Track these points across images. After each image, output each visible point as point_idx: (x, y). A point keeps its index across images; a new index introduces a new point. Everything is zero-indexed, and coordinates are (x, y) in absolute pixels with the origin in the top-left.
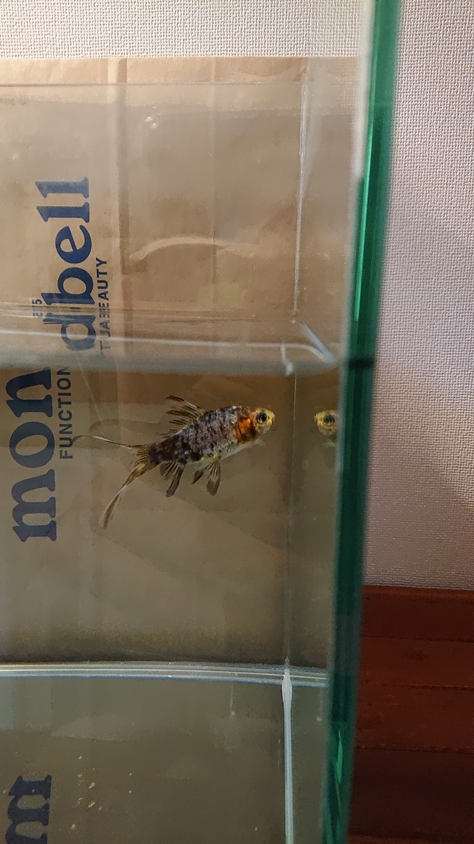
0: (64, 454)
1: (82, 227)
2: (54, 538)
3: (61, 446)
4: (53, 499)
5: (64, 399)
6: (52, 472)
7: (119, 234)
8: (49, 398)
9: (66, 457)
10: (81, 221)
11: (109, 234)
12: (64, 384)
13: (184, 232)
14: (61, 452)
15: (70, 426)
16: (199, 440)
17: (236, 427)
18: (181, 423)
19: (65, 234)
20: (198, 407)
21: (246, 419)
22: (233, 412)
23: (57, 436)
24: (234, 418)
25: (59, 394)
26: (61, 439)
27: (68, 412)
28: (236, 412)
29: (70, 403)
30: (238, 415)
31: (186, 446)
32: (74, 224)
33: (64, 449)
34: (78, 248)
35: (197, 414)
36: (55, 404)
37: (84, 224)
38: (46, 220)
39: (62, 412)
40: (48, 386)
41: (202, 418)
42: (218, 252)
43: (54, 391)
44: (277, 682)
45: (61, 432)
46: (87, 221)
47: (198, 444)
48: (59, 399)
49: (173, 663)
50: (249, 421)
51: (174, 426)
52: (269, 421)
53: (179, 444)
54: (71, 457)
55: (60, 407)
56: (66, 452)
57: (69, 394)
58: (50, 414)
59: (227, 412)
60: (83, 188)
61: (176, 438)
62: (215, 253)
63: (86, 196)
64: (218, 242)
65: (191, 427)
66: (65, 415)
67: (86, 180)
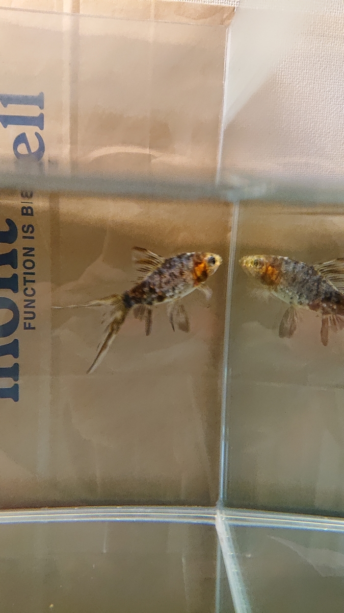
0: (27, 326)
1: (37, 134)
2: (16, 399)
3: (25, 318)
4: (16, 365)
5: (29, 277)
6: (16, 342)
7: (69, 142)
8: (15, 276)
9: (30, 328)
10: (36, 129)
11: (60, 140)
12: (29, 264)
13: (124, 143)
14: (25, 323)
15: (33, 301)
16: (163, 285)
17: (193, 271)
18: (146, 270)
19: (21, 139)
20: (160, 256)
21: (200, 263)
22: (188, 258)
23: (22, 310)
24: (191, 264)
25: (25, 273)
26: (25, 312)
27: (32, 289)
28: (191, 258)
29: (34, 281)
30: (194, 261)
31: (152, 291)
32: (30, 131)
33: (28, 321)
34: (32, 151)
35: (158, 262)
36: (20, 281)
37: (39, 131)
38: (5, 127)
39: (26, 289)
40: (14, 266)
41: (164, 265)
42: (153, 161)
43: (20, 271)
44: (210, 522)
45: (26, 306)
46: (42, 128)
47: (162, 287)
48: (25, 278)
49: (120, 507)
50: (202, 265)
51: (141, 274)
52: (218, 264)
53: (146, 289)
54: (34, 328)
55: (25, 285)
56: (29, 324)
57: (33, 274)
58: (15, 290)
59: (183, 259)
60: (38, 101)
61: (144, 284)
62: (150, 161)
63: (42, 107)
64: (153, 153)
65: (155, 273)
66: (29, 292)
67: (42, 94)
